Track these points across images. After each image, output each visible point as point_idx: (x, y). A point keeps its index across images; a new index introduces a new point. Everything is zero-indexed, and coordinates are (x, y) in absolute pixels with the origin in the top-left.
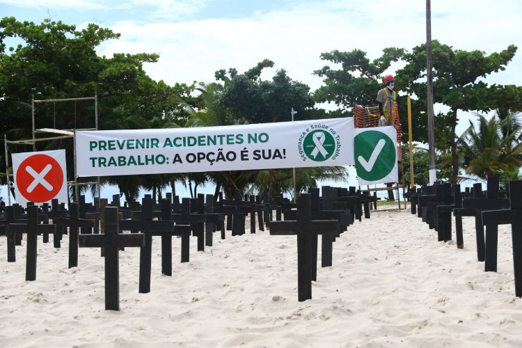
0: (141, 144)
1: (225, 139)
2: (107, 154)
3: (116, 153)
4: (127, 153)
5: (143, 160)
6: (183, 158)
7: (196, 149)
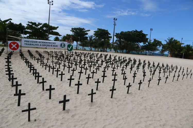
0: (34, 42)
1: (49, 43)
2: (28, 43)
3: (30, 43)
4: (32, 43)
5: (34, 45)
6: (42, 45)
7: (44, 44)
